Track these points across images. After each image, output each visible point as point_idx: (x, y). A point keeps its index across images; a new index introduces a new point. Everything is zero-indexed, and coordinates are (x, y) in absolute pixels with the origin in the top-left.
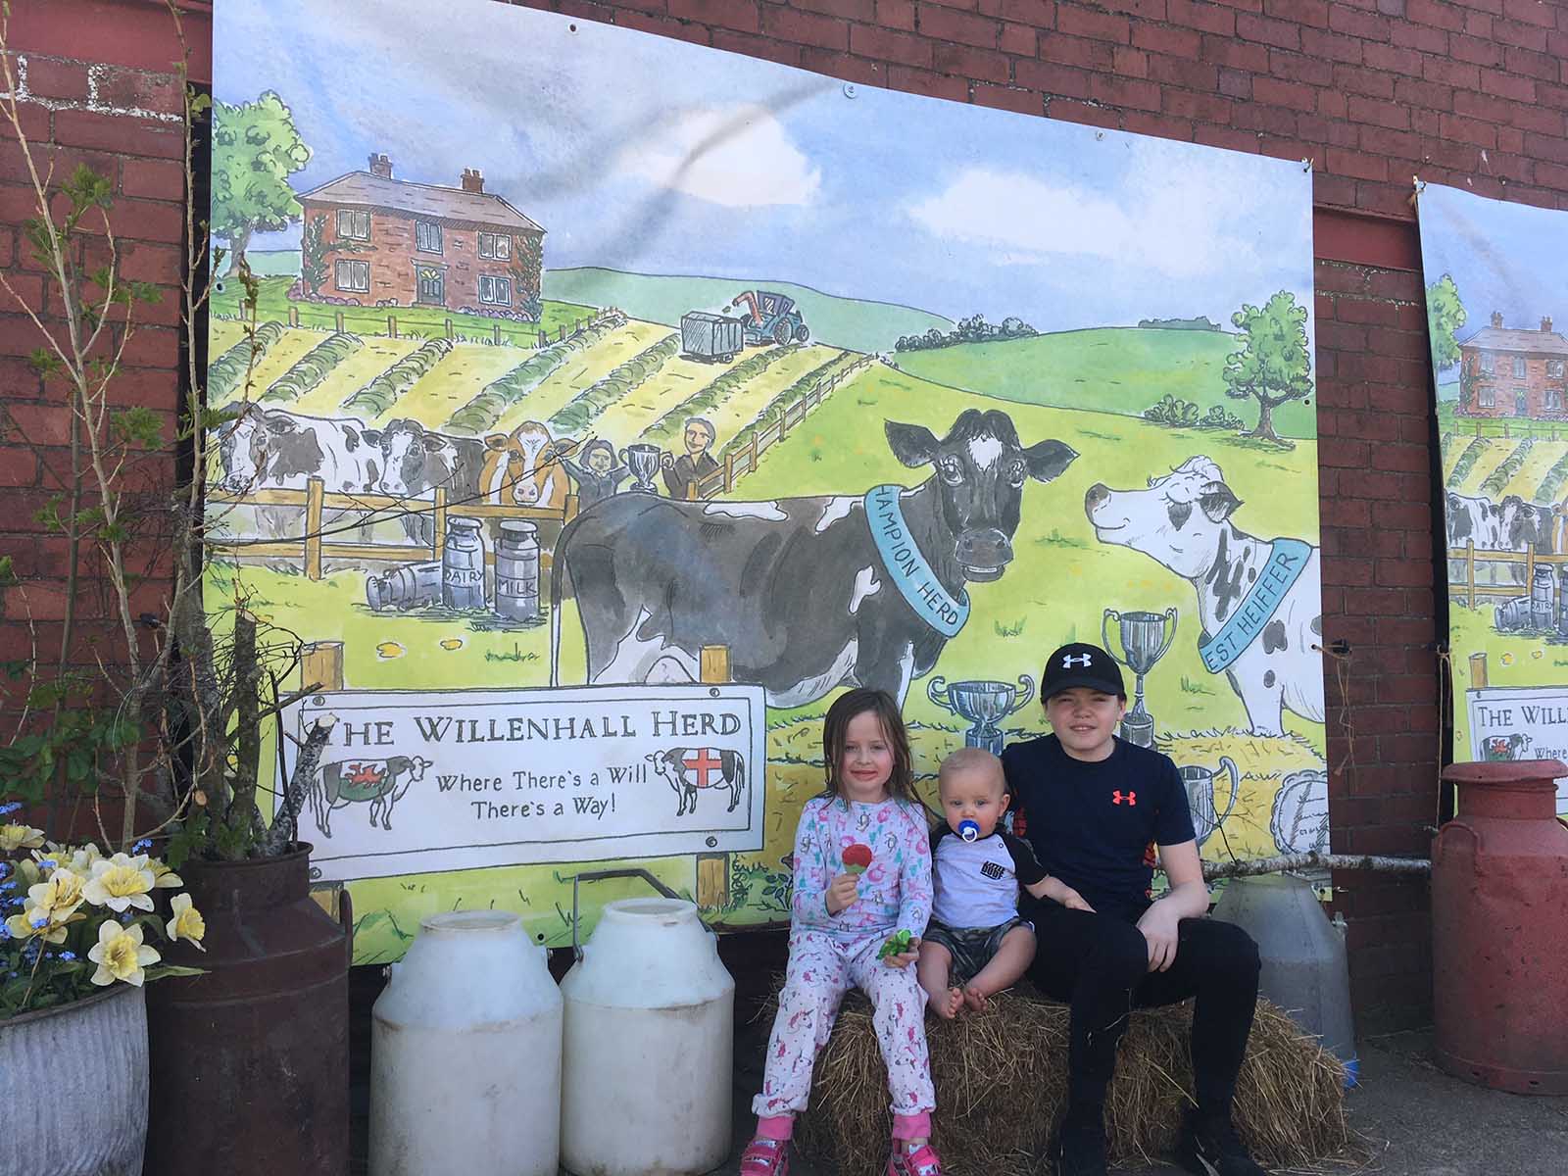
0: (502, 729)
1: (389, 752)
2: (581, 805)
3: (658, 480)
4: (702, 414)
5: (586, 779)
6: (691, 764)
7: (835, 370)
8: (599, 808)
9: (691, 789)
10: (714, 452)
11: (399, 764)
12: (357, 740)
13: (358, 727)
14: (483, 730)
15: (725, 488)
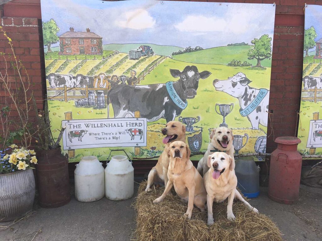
0: (99, 125)
1: (81, 129)
2: (113, 138)
3: (126, 82)
4: (134, 70)
5: (114, 134)
6: (133, 131)
7: (160, 60)
8: (117, 138)
9: (133, 136)
10: (136, 77)
11: (83, 131)
12: (75, 127)
13: (75, 125)
14: (96, 125)
15: (139, 83)
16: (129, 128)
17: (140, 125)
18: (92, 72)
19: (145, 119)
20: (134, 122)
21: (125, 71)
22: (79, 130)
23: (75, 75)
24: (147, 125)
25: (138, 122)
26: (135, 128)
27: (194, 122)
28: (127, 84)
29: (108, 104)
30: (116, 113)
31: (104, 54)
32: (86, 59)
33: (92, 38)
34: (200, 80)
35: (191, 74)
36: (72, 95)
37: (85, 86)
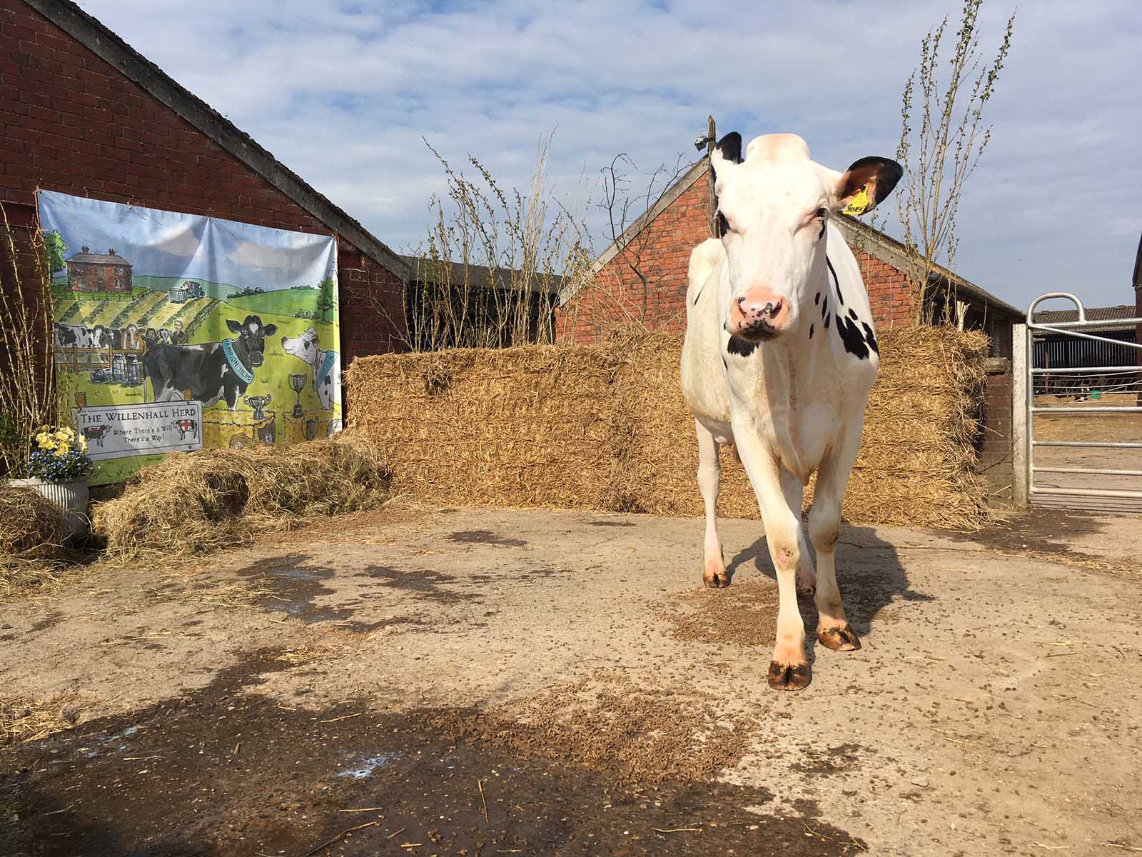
16: (177, 419)
17: (193, 412)
18: (116, 322)
19: (199, 403)
20: (185, 408)
21: (165, 321)
22: (97, 425)
23: (91, 327)
24: (203, 413)
25: (189, 408)
26: (184, 418)
27: (265, 404)
28: (171, 343)
29: (145, 378)
30: (157, 393)
31: (134, 294)
32: (107, 299)
33: (116, 265)
34: (266, 338)
35: (254, 328)
36: (86, 362)
37: (107, 346)
